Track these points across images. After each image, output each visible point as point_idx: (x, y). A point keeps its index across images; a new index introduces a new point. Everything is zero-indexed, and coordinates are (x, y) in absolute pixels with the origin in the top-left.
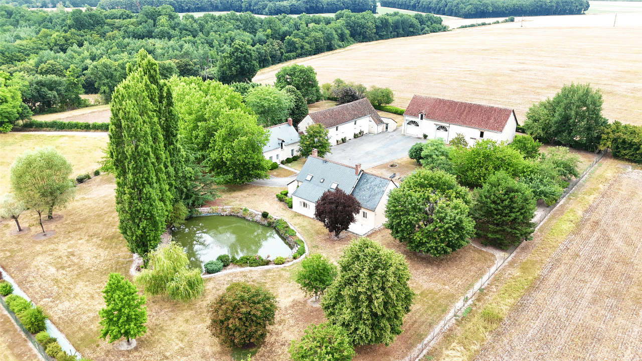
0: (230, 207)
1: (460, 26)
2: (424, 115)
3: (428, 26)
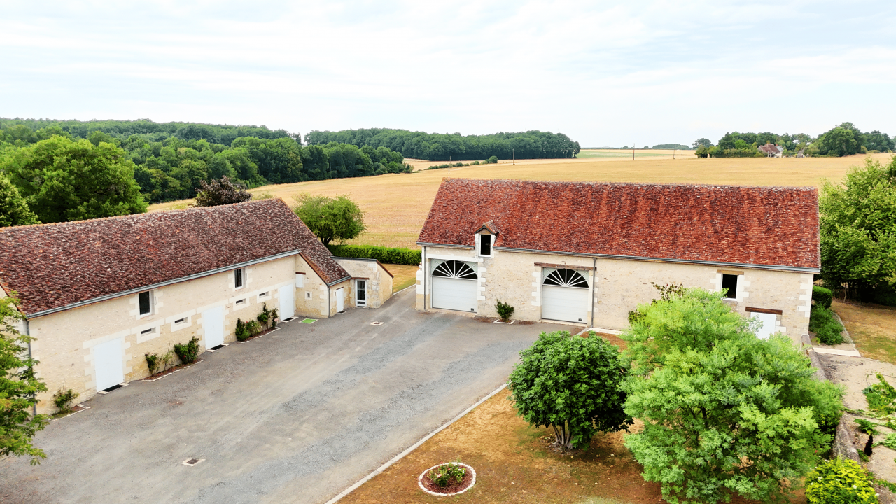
1: (428, 167)
2: (493, 237)
3: (383, 164)
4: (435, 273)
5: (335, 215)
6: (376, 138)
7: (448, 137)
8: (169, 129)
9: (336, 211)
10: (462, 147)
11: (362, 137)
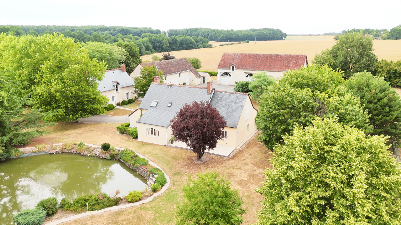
0: (61, 144)
1: (219, 45)
2: (235, 67)
3: (201, 44)
4: (221, 75)
5: (194, 63)
6: (197, 32)
7: (228, 31)
8: (113, 29)
9: (194, 61)
10: (234, 36)
11: (190, 32)
